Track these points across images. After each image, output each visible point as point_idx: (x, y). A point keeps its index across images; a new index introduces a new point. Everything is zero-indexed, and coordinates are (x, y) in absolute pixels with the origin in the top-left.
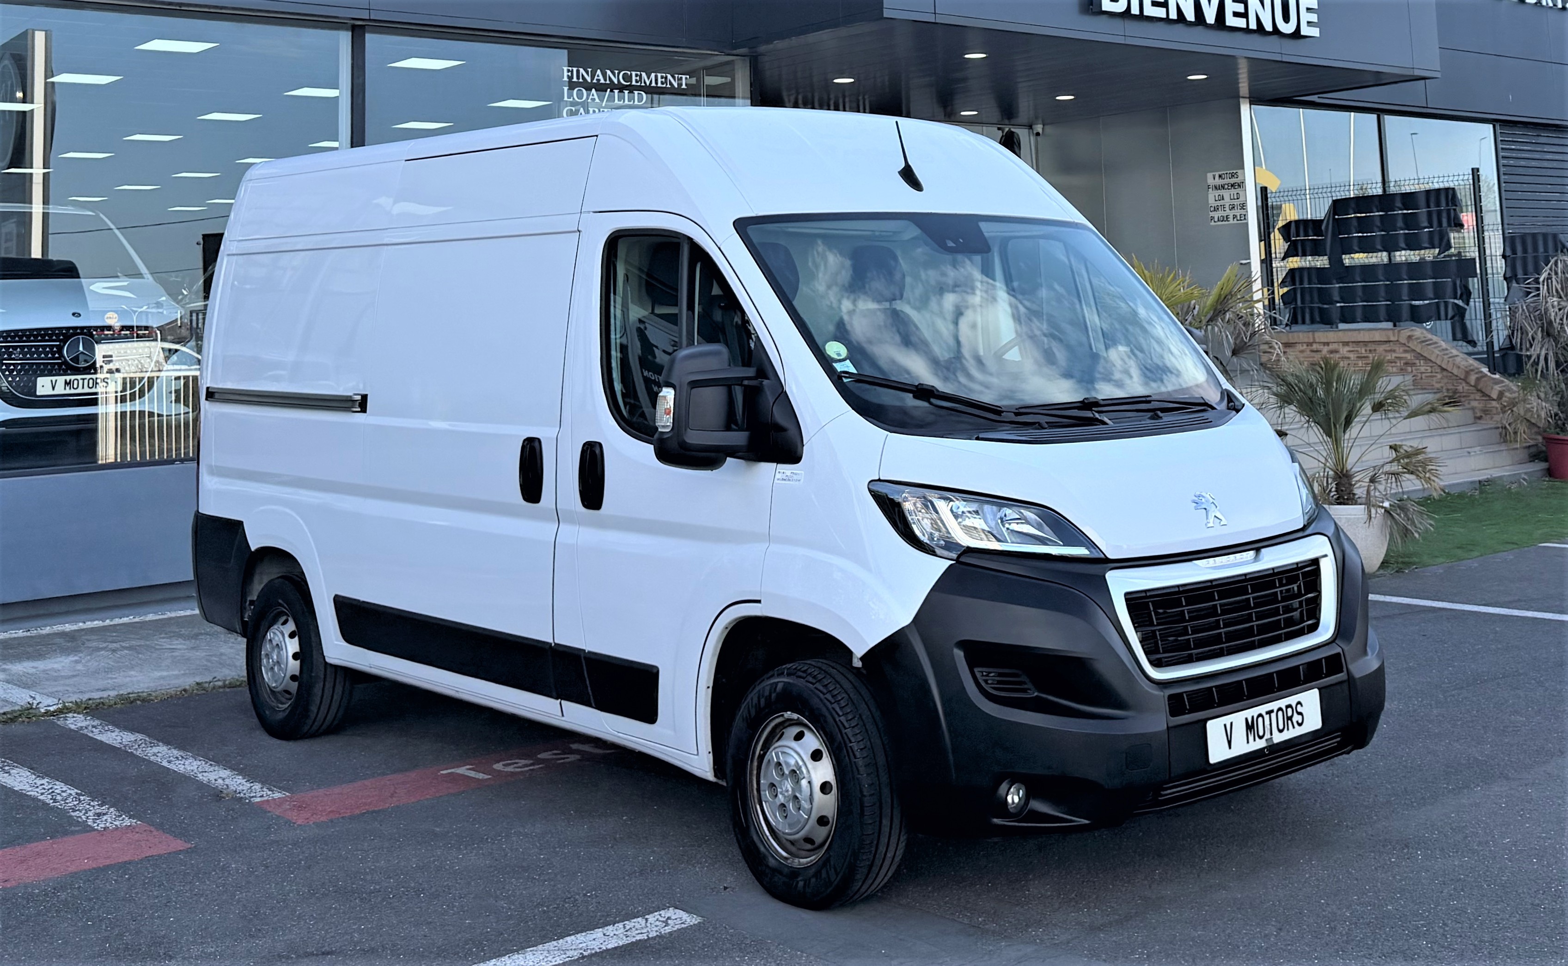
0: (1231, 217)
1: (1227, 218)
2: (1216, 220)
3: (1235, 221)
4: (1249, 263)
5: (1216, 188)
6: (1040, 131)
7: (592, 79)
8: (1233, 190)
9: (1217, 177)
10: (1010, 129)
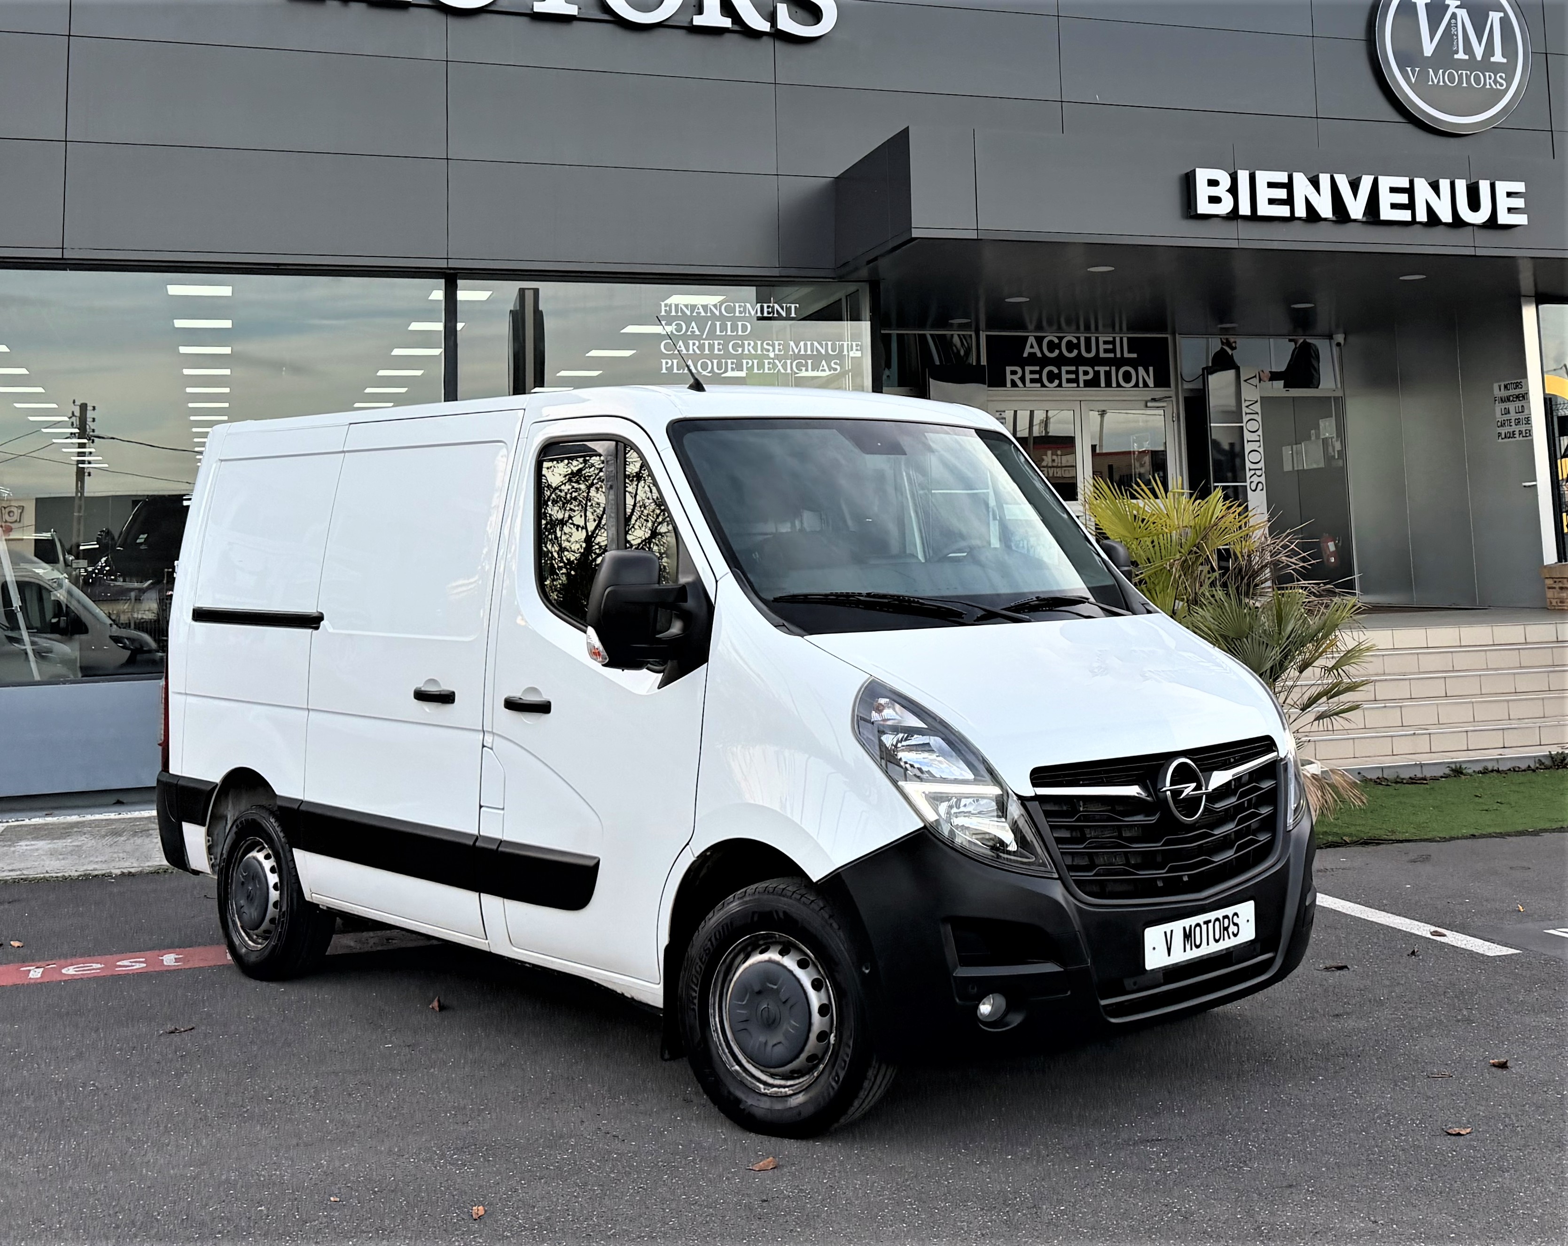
0: (1517, 433)
1: (1514, 434)
2: (1503, 436)
3: (1521, 438)
4: (1535, 485)
5: (1502, 400)
6: (1342, 342)
7: (692, 312)
8: (1518, 402)
9: (1502, 388)
10: (1305, 339)
